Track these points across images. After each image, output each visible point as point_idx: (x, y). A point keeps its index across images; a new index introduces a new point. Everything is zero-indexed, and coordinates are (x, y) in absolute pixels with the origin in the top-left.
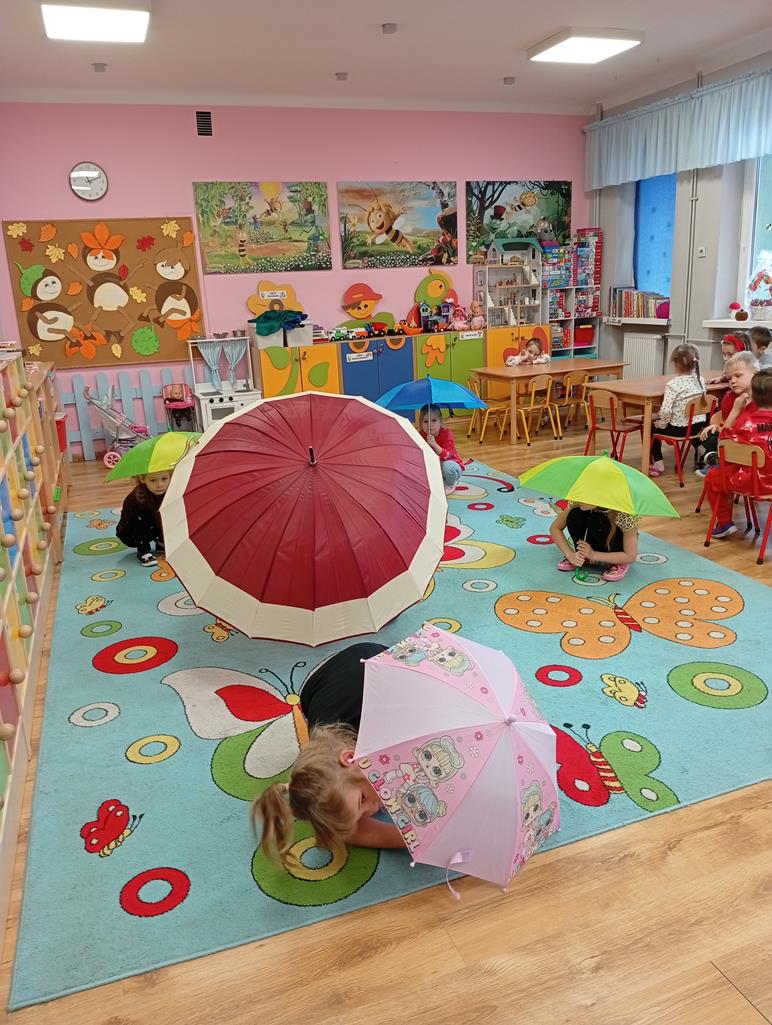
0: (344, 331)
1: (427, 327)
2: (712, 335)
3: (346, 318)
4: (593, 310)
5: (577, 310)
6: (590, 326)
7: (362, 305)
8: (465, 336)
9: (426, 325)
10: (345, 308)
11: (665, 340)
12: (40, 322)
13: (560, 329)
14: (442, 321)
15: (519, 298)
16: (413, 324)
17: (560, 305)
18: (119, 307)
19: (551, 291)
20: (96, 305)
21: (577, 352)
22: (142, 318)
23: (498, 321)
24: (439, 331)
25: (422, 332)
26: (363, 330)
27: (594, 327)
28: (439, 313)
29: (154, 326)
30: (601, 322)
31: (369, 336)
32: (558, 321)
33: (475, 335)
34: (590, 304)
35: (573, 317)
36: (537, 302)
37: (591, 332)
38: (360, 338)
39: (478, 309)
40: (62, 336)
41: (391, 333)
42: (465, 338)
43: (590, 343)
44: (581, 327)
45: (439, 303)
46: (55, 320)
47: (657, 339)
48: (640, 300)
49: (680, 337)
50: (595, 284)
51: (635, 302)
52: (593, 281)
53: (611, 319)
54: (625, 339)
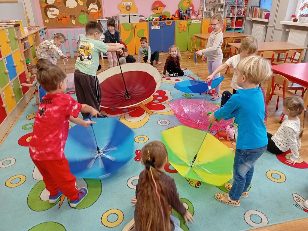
0: (151, 18)
1: (182, 17)
2: (283, 27)
3: (153, 13)
4: (243, 14)
5: (237, 14)
6: (242, 20)
7: (159, 9)
8: (194, 21)
9: (181, 17)
10: (153, 9)
11: (267, 27)
12: (48, 11)
13: (230, 21)
14: (187, 15)
15: (217, 8)
16: (177, 16)
17: (231, 11)
18: (74, 7)
19: (228, 6)
20: (67, 6)
21: (236, 29)
22: (82, 11)
23: (208, 16)
24: (186, 19)
25: (180, 19)
26: (158, 18)
28: (186, 13)
29: (86, 14)
30: (246, 19)
31: (160, 20)
32: (230, 18)
33: (198, 21)
34: (243, 12)
35: (235, 16)
36: (223, 10)
37: (242, 22)
38: (157, 21)
39: (200, 12)
40: (55, 17)
41: (168, 19)
42: (194, 22)
43: (241, 26)
44: (238, 20)
45: (187, 9)
46: (53, 11)
48: (260, 12)
49: (272, 27)
50: (245, 4)
51: (258, 12)
52: (244, 3)
53: (249, 18)
54: (253, 26)
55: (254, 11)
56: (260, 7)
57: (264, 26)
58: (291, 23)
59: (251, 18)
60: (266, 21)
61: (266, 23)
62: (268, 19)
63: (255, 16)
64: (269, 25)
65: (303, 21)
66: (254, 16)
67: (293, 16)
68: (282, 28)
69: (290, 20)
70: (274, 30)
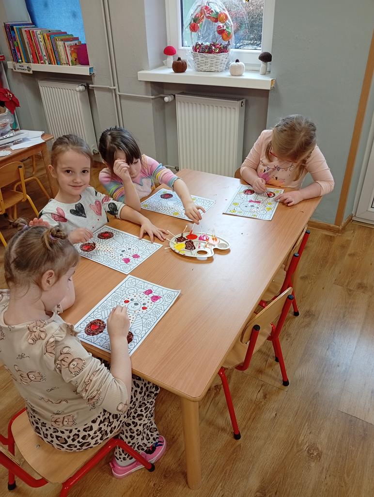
11: (90, 92)
30: (6, 69)
47: (80, 91)
48: (48, 42)
49: (109, 90)
51: (42, 44)
53: (17, 65)
54: (40, 88)
55: (26, 41)
56: (34, 23)
57: (81, 88)
58: (166, 74)
59: (25, 65)
60: (83, 70)
61: (85, 80)
62: (86, 63)
63: (37, 59)
64: (96, 83)
65: (214, 69)
66: (31, 57)
67: (169, 51)
68: (147, 94)
69: (162, 65)
70: (122, 101)
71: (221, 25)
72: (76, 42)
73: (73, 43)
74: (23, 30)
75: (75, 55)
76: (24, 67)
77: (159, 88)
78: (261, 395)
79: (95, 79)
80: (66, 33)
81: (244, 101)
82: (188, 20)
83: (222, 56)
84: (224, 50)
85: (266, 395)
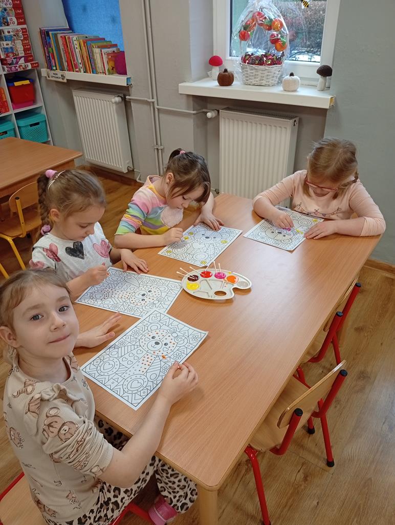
2: (191, 103)
4: (26, 61)
6: (27, 82)
11: (126, 104)
21: (19, 116)
27: (33, 82)
30: (40, 76)
34: (21, 52)
35: (2, 72)
37: (31, 89)
43: (33, 101)
44: (17, 84)
47: (116, 103)
48: (84, 49)
49: (147, 103)
50: (19, 24)
51: (78, 51)
52: (15, 19)
53: (51, 73)
54: (75, 98)
55: (62, 47)
56: (71, 28)
57: (118, 99)
58: (210, 86)
59: (60, 73)
60: (119, 80)
61: (122, 91)
62: (125, 73)
63: (72, 67)
64: (134, 95)
65: (264, 82)
66: (65, 64)
67: (215, 61)
68: (188, 108)
69: (206, 76)
70: (161, 115)
71: (275, 33)
72: (114, 49)
73: (110, 50)
74: (59, 36)
75: (112, 64)
76: (58, 74)
77: (202, 102)
78: (300, 476)
79: (133, 90)
80: (104, 39)
81: (297, 119)
82: (237, 28)
83: (275, 68)
84: (277, 61)
85: (307, 476)
